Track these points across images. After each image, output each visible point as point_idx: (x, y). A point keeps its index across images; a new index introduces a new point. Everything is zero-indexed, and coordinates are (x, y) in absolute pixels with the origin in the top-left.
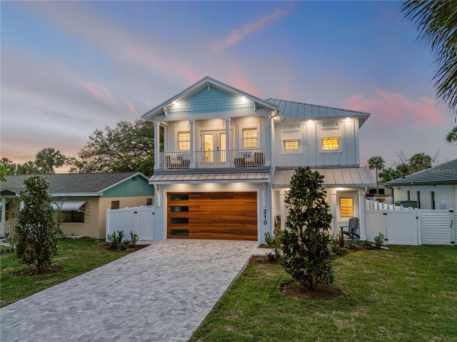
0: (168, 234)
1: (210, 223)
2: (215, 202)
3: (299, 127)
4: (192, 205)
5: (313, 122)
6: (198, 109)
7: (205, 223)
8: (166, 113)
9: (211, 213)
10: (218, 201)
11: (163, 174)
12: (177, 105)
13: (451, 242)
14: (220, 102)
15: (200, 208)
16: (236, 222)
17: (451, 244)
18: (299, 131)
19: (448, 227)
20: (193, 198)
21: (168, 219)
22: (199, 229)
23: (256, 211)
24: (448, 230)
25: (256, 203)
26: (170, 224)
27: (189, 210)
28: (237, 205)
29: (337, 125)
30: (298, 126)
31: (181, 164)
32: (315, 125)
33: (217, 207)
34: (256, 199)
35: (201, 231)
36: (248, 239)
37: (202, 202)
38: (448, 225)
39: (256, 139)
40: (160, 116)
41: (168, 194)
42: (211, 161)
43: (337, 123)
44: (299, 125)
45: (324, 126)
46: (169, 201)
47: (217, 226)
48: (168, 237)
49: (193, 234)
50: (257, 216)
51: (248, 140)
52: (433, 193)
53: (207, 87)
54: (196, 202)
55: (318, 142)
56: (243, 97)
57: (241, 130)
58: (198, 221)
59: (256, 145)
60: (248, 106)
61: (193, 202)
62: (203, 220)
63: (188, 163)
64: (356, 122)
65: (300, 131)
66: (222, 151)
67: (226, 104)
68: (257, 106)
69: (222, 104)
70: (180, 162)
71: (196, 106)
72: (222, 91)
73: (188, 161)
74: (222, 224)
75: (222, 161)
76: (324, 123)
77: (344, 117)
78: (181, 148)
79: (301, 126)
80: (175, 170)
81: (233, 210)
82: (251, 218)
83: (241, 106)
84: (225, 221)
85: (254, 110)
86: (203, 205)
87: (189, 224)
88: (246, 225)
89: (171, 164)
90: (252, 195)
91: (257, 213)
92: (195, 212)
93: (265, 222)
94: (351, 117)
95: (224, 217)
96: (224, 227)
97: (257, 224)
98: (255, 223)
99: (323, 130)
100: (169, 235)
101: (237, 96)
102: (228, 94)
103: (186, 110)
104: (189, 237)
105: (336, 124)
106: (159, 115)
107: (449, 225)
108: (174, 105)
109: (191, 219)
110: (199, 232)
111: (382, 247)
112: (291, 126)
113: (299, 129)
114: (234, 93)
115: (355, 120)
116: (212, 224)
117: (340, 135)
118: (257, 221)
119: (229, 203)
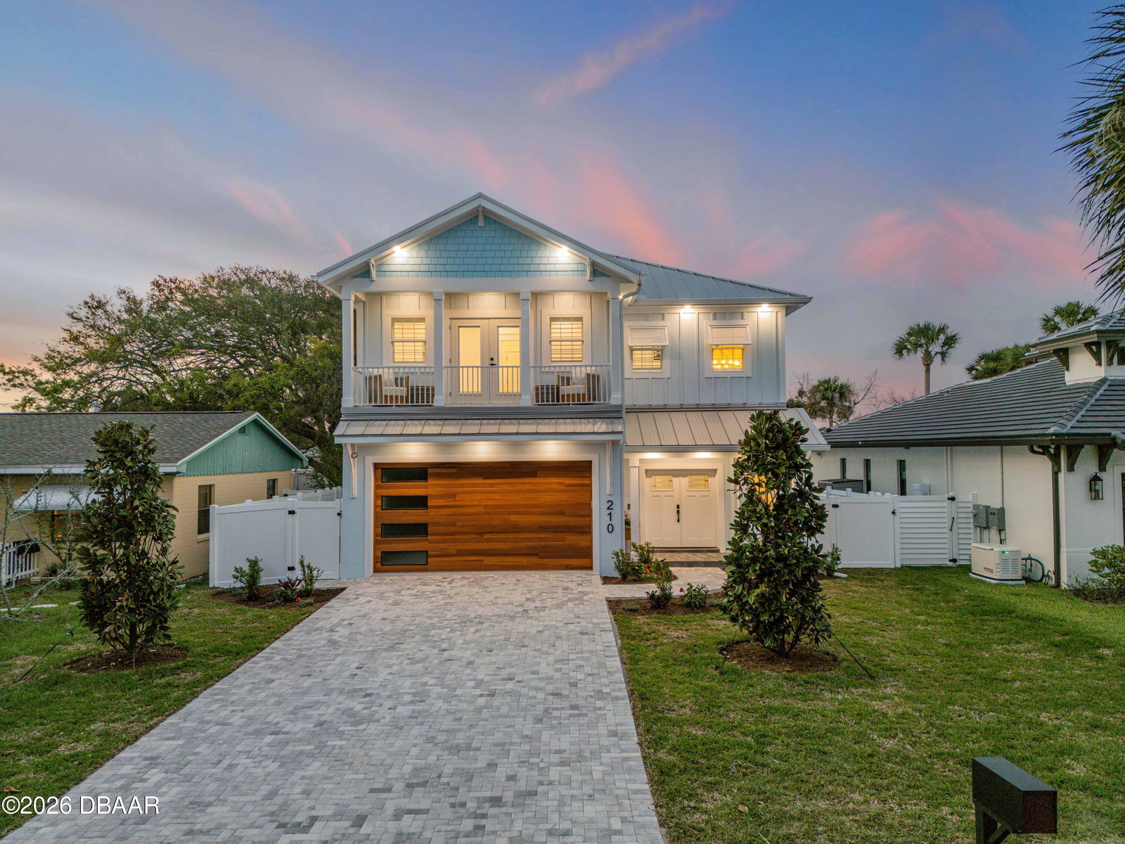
0: (375, 562)
1: (481, 534)
2: (492, 486)
3: (663, 320)
4: (436, 493)
5: (693, 310)
6: (455, 268)
7: (468, 533)
8: (374, 273)
9: (482, 510)
10: (501, 484)
11: (366, 418)
12: (402, 256)
13: (950, 561)
14: (508, 254)
15: (458, 499)
16: (542, 529)
17: (951, 564)
18: (663, 328)
19: (946, 530)
20: (439, 476)
21: (375, 527)
22: (453, 548)
23: (590, 505)
24: (946, 536)
25: (590, 485)
26: (380, 538)
27: (429, 504)
28: (545, 491)
29: (742, 318)
30: (660, 317)
31: (405, 395)
32: (696, 315)
33: (497, 497)
34: (590, 477)
35: (460, 553)
36: (568, 567)
37: (462, 486)
38: (946, 525)
39: (580, 343)
40: (358, 280)
41: (376, 466)
42: (475, 390)
43: (742, 313)
44: (663, 314)
45: (715, 319)
46: (380, 483)
47: (497, 541)
48: (376, 571)
49: (440, 559)
50: (590, 516)
51: (563, 343)
52: (902, 465)
53: (477, 217)
54: (446, 486)
55: (702, 353)
56: (563, 246)
57: (546, 320)
58: (451, 529)
59: (580, 356)
60: (574, 267)
61: (438, 486)
62: (463, 527)
63: (428, 395)
64: (779, 314)
65: (666, 328)
66: (500, 369)
67: (521, 261)
68: (594, 270)
69: (512, 261)
70: (402, 391)
71: (450, 261)
72: (512, 230)
73: (428, 390)
74: (511, 536)
75: (501, 391)
76: (715, 313)
77: (757, 302)
78: (398, 357)
79: (667, 316)
80: (394, 410)
81: (536, 502)
82: (578, 519)
83: (558, 268)
84: (517, 529)
85: (588, 278)
86: (463, 493)
87: (429, 537)
88: (563, 535)
89: (386, 396)
90: (581, 469)
91: (591, 509)
92: (441, 510)
93: (610, 527)
94: (772, 302)
95: (513, 518)
96: (514, 542)
97: (590, 532)
98: (587, 530)
99: (713, 327)
100: (379, 565)
101: (548, 244)
102: (527, 237)
103: (423, 268)
104: (429, 566)
105: (740, 316)
106: (356, 277)
107: (948, 525)
108: (394, 255)
109: (437, 524)
110: (453, 555)
111: (836, 574)
112: (646, 316)
113: (661, 323)
114: (542, 238)
115: (777, 309)
116: (486, 536)
117: (750, 338)
118: (590, 526)
119: (527, 487)
